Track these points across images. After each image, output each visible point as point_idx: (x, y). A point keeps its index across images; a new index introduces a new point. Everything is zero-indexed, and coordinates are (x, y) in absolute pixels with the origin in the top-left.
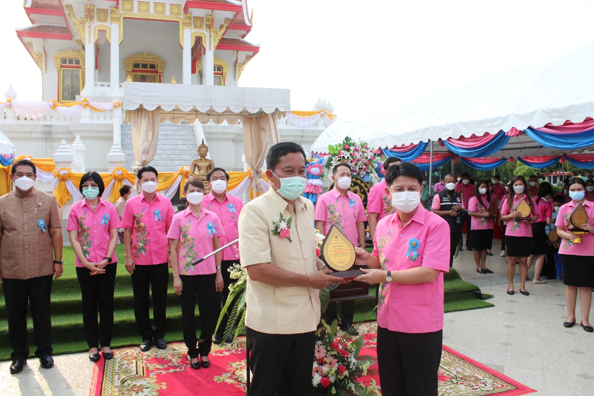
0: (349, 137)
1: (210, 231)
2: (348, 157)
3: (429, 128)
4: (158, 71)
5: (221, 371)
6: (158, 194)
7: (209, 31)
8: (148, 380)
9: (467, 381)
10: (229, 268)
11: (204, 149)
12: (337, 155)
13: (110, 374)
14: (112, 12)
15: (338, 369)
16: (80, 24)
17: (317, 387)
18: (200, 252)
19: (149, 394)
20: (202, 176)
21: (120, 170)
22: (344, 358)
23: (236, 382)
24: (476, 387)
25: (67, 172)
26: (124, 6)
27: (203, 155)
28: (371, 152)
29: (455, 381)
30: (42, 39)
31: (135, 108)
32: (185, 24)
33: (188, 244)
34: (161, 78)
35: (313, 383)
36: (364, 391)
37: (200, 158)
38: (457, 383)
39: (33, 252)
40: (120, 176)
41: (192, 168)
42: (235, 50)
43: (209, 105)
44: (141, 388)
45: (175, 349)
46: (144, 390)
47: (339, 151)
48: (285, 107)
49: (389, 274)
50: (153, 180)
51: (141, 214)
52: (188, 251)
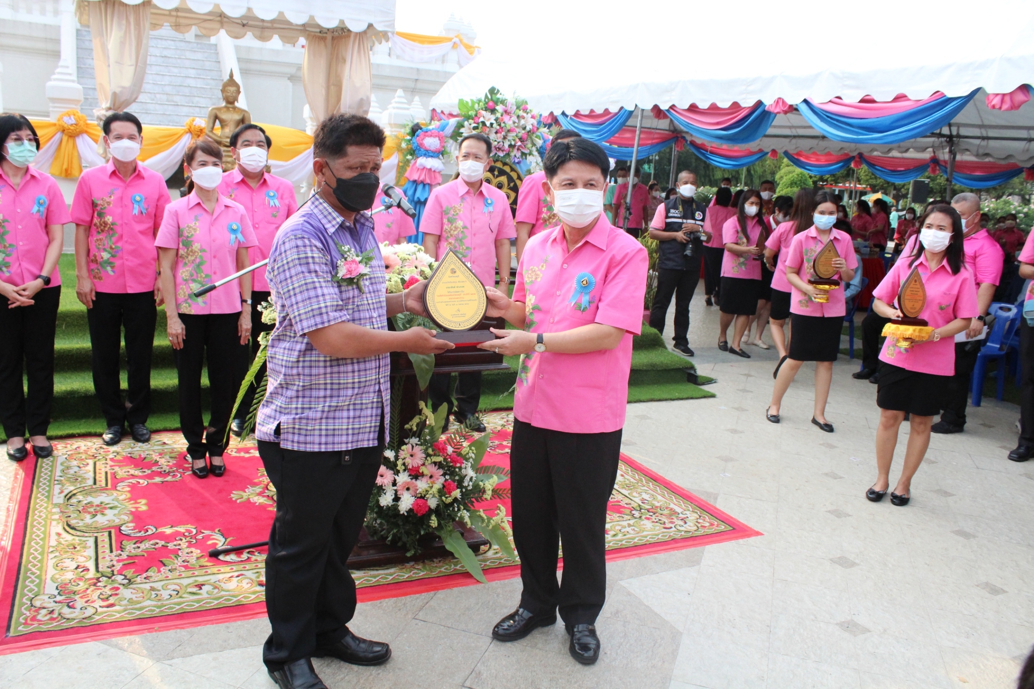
0: (497, 87)
1: (233, 237)
2: (492, 124)
3: (638, 85)
5: (245, 482)
6: (141, 165)
8: (115, 494)
9: (657, 515)
10: (261, 304)
11: (232, 89)
12: (473, 119)
13: (45, 484)
15: (444, 486)
17: (406, 514)
18: (215, 273)
19: (114, 518)
21: (72, 117)
22: (455, 468)
23: (270, 503)
24: (670, 525)
27: (231, 100)
28: (533, 117)
29: (637, 514)
33: (193, 258)
35: (400, 508)
36: (485, 525)
37: (224, 104)
38: (640, 517)
40: (72, 128)
41: (209, 122)
43: (246, 4)
44: (101, 509)
45: (165, 443)
46: (107, 512)
47: (476, 111)
48: (386, 24)
49: (540, 340)
50: (131, 138)
51: (108, 200)
52: (194, 272)
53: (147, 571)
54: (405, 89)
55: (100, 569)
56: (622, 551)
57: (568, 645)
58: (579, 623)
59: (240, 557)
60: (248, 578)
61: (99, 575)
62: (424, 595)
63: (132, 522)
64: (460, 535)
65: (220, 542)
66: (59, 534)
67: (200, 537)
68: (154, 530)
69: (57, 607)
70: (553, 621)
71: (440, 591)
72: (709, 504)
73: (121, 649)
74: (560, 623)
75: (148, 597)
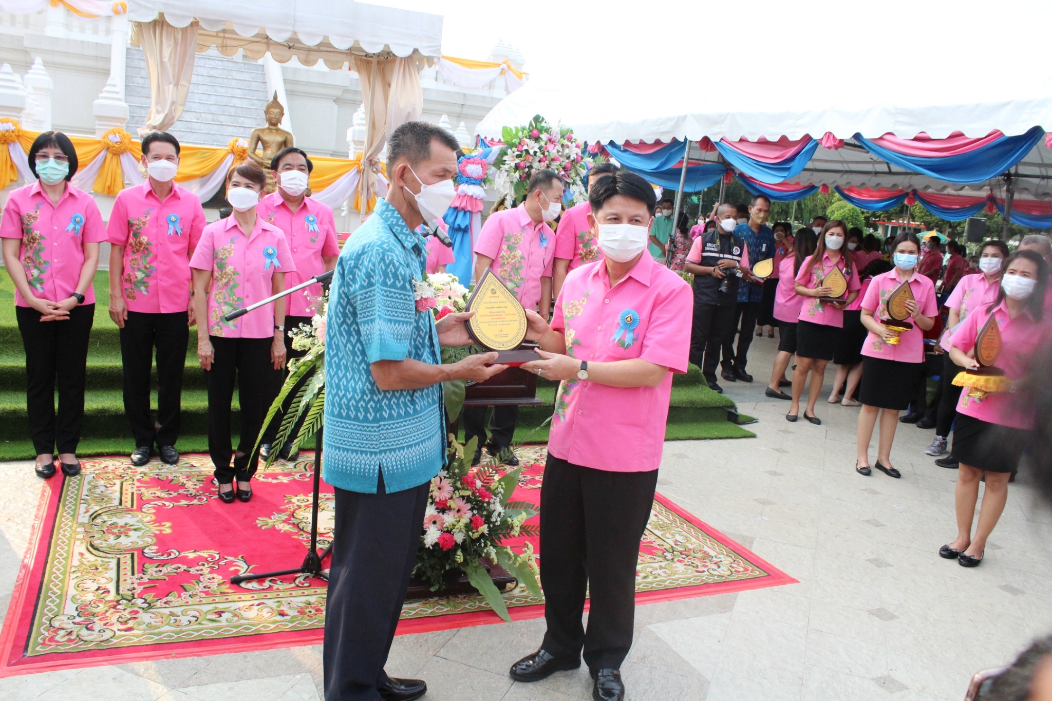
0: (542, 115)
1: (268, 261)
2: (535, 153)
3: (686, 116)
5: (271, 508)
6: (177, 186)
8: (140, 516)
9: (690, 557)
10: (291, 330)
11: (276, 111)
12: (516, 147)
13: (71, 502)
15: (471, 521)
17: (431, 548)
18: (247, 297)
19: (138, 540)
20: (267, 158)
21: (117, 135)
22: (483, 503)
23: (296, 530)
24: (703, 569)
25: (13, 128)
27: (274, 121)
28: (577, 146)
29: (669, 556)
31: (150, 19)
33: (226, 281)
36: (511, 562)
37: (267, 125)
38: (673, 559)
40: (117, 146)
41: (251, 143)
43: (291, 28)
44: (125, 530)
45: (192, 466)
46: (131, 533)
47: (520, 139)
48: (432, 49)
49: (584, 367)
50: (169, 158)
51: (143, 220)
52: (226, 295)
53: (167, 595)
54: (450, 114)
55: (121, 592)
56: (652, 594)
57: (591, 690)
58: (603, 668)
59: (261, 585)
60: (268, 607)
61: (119, 598)
62: (447, 632)
63: (155, 545)
64: (486, 572)
65: (243, 569)
66: (82, 554)
67: (222, 563)
68: (177, 553)
69: (75, 629)
70: (577, 665)
71: (463, 628)
72: (744, 549)
73: (137, 674)
74: (584, 667)
75: (167, 622)
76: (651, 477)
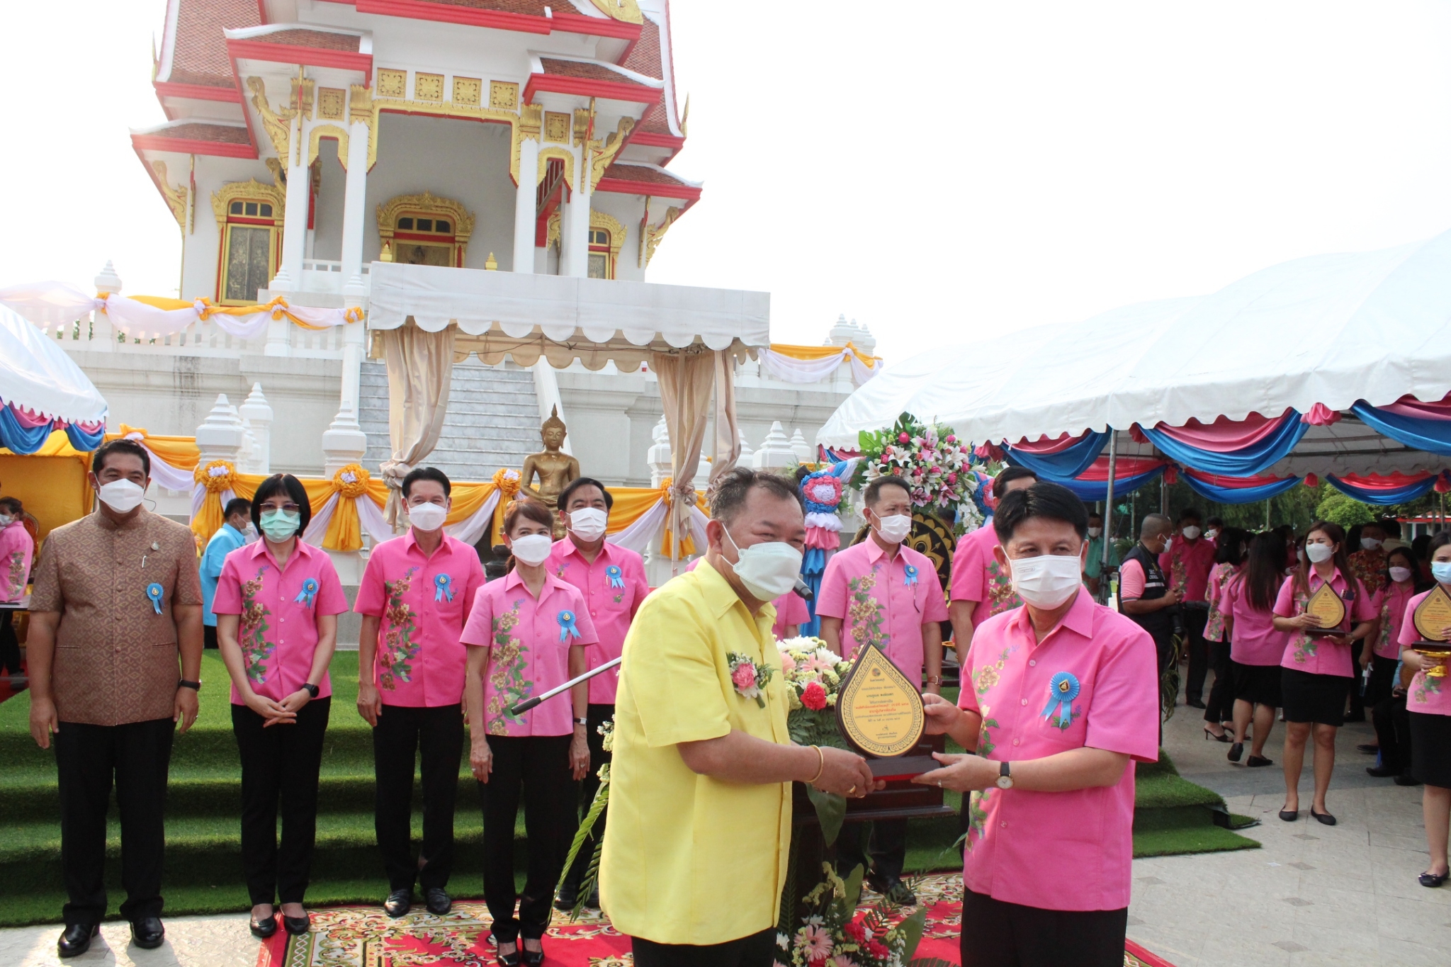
0: (911, 412)
1: (564, 630)
2: (906, 463)
3: (1107, 397)
4: (457, 239)
6: (447, 536)
7: (581, 146)
10: (602, 725)
11: (556, 430)
12: (880, 457)
14: (355, 96)
16: (277, 123)
18: (538, 679)
20: (550, 494)
21: (352, 472)
22: (877, 961)
25: (226, 472)
26: (382, 83)
27: (554, 445)
28: (963, 451)
30: (189, 155)
31: (396, 325)
32: (524, 129)
33: (510, 659)
34: (463, 254)
37: (545, 450)
39: (132, 659)
40: (351, 487)
41: (524, 475)
42: (643, 194)
43: (573, 323)
45: (459, 918)
47: (884, 447)
48: (757, 336)
49: (1005, 771)
50: (435, 500)
51: (404, 582)
52: (510, 677)
54: (782, 419)
76: (1119, 917)
